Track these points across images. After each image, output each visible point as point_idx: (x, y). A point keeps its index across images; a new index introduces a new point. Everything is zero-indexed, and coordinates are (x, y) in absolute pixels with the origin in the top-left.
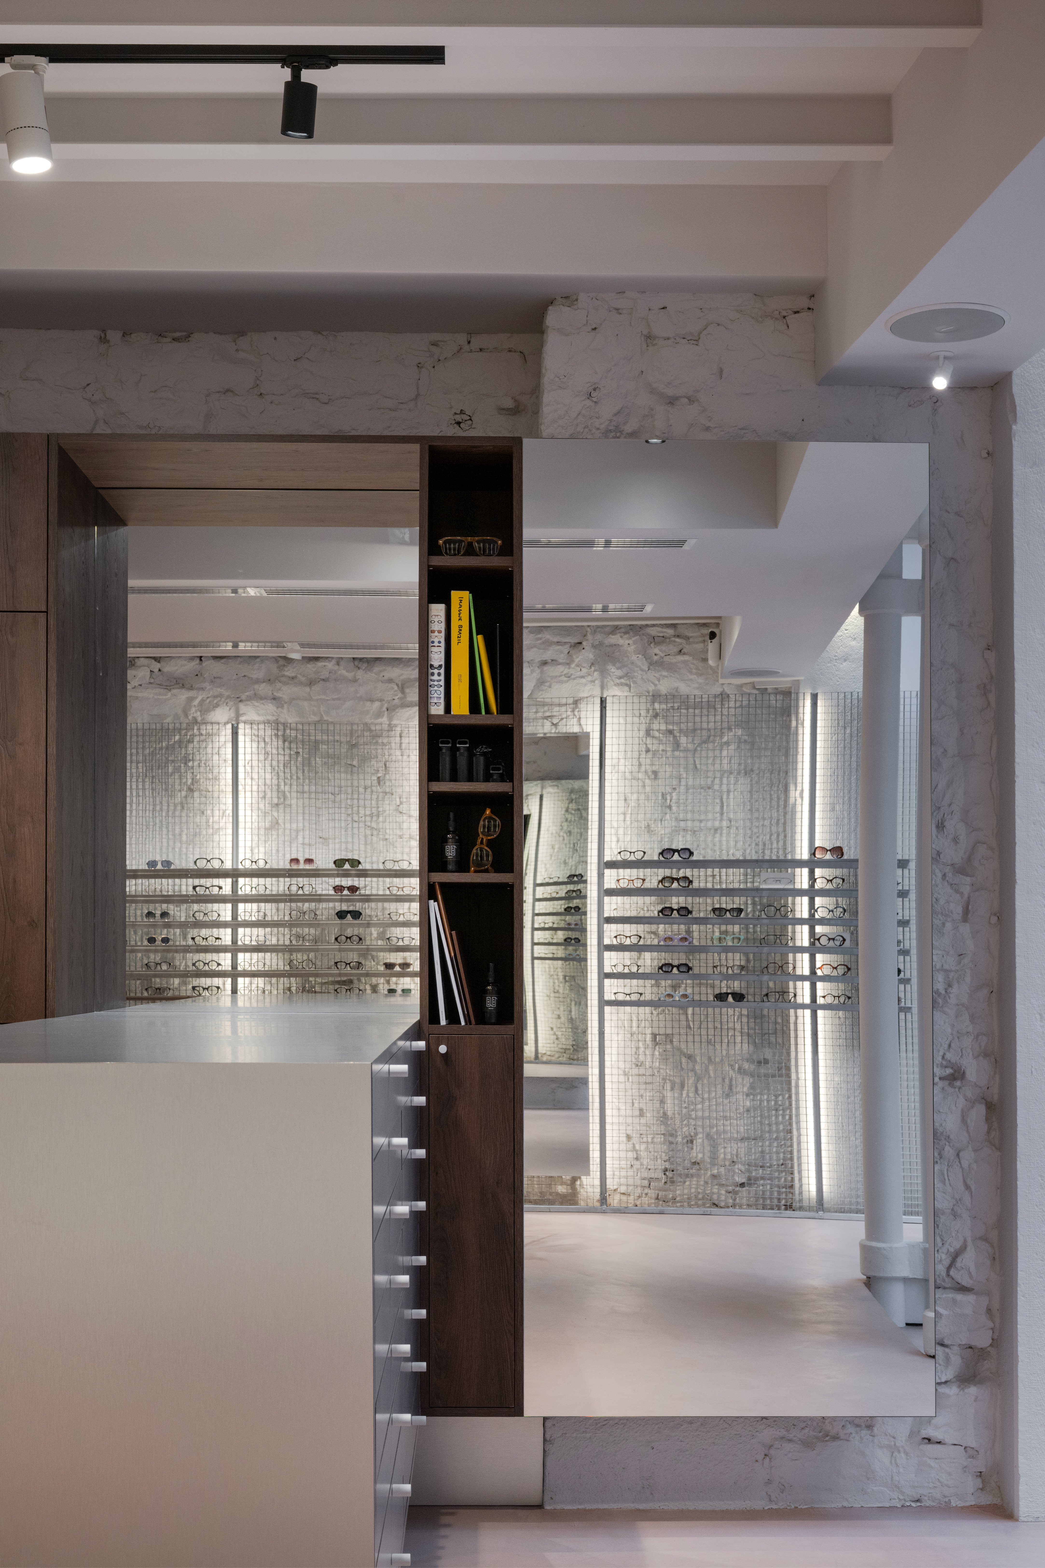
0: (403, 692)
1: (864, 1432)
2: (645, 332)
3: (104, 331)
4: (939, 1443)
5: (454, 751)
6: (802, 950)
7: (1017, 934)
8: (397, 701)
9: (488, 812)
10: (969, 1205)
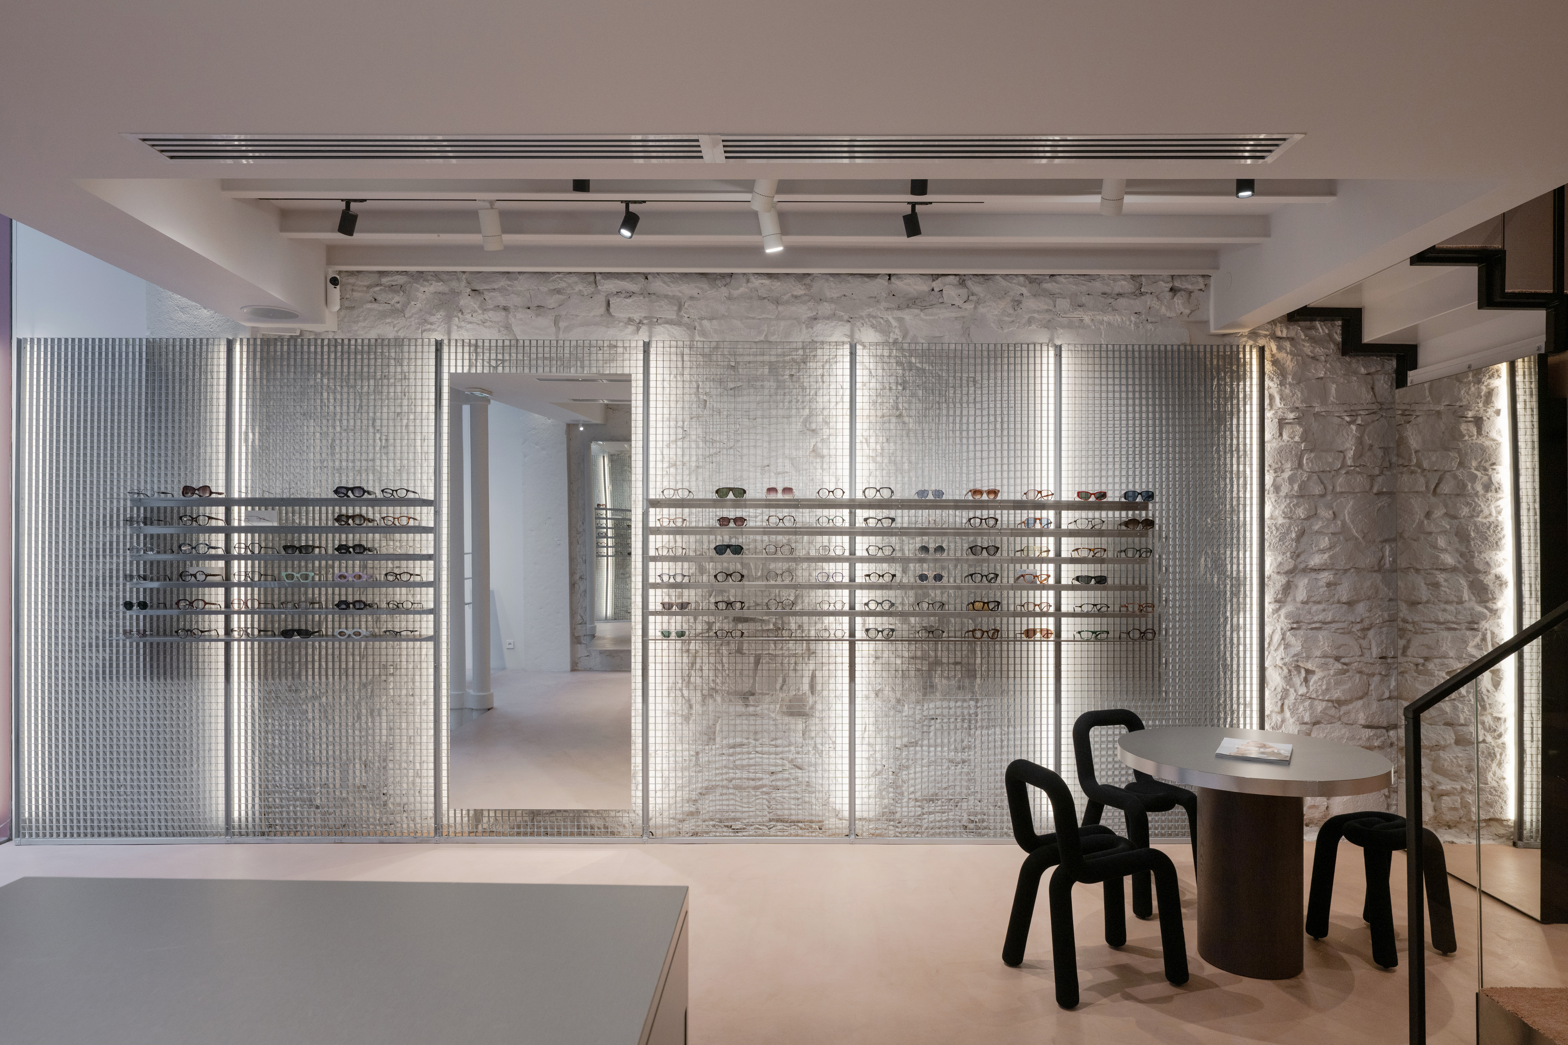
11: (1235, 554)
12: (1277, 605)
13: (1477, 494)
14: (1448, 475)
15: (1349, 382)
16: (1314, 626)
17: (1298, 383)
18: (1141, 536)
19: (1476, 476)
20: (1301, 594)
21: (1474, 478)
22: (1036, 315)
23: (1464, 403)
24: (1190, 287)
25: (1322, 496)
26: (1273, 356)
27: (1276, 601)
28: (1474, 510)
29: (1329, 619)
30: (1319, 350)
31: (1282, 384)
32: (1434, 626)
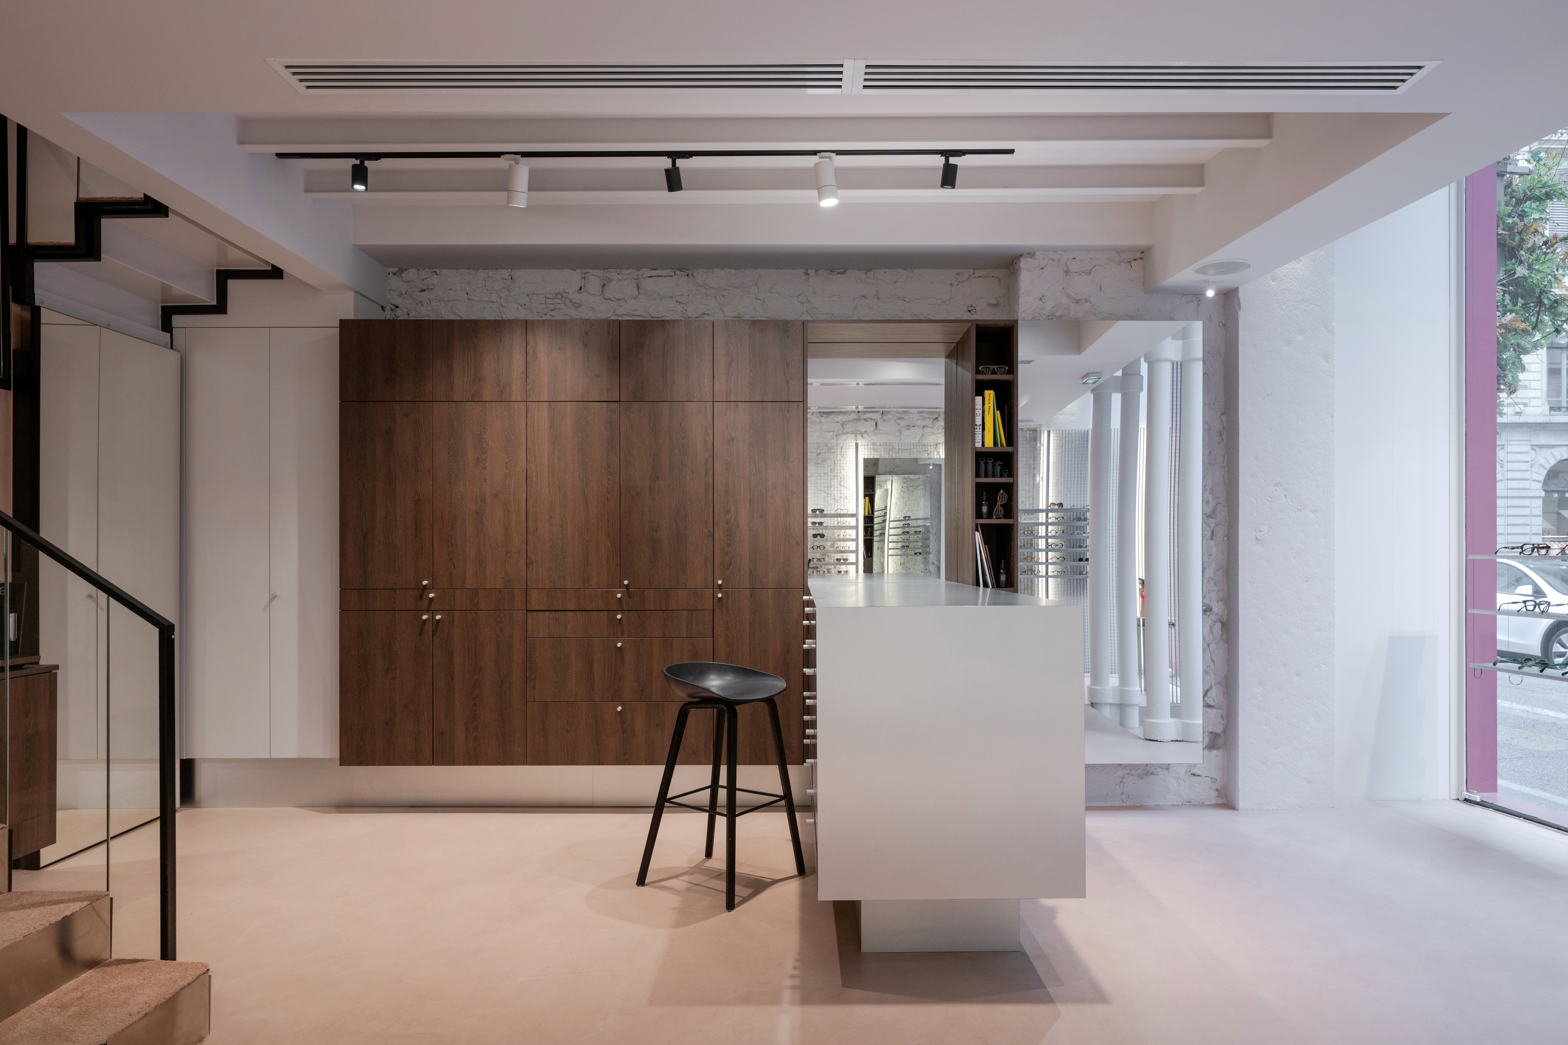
0: (843, 427)
1: (1165, 771)
2: (1065, 270)
3: (807, 269)
4: (1199, 776)
5: (986, 463)
6: (1042, 550)
7: (1240, 545)
8: (840, 432)
9: (1002, 491)
10: (1213, 669)
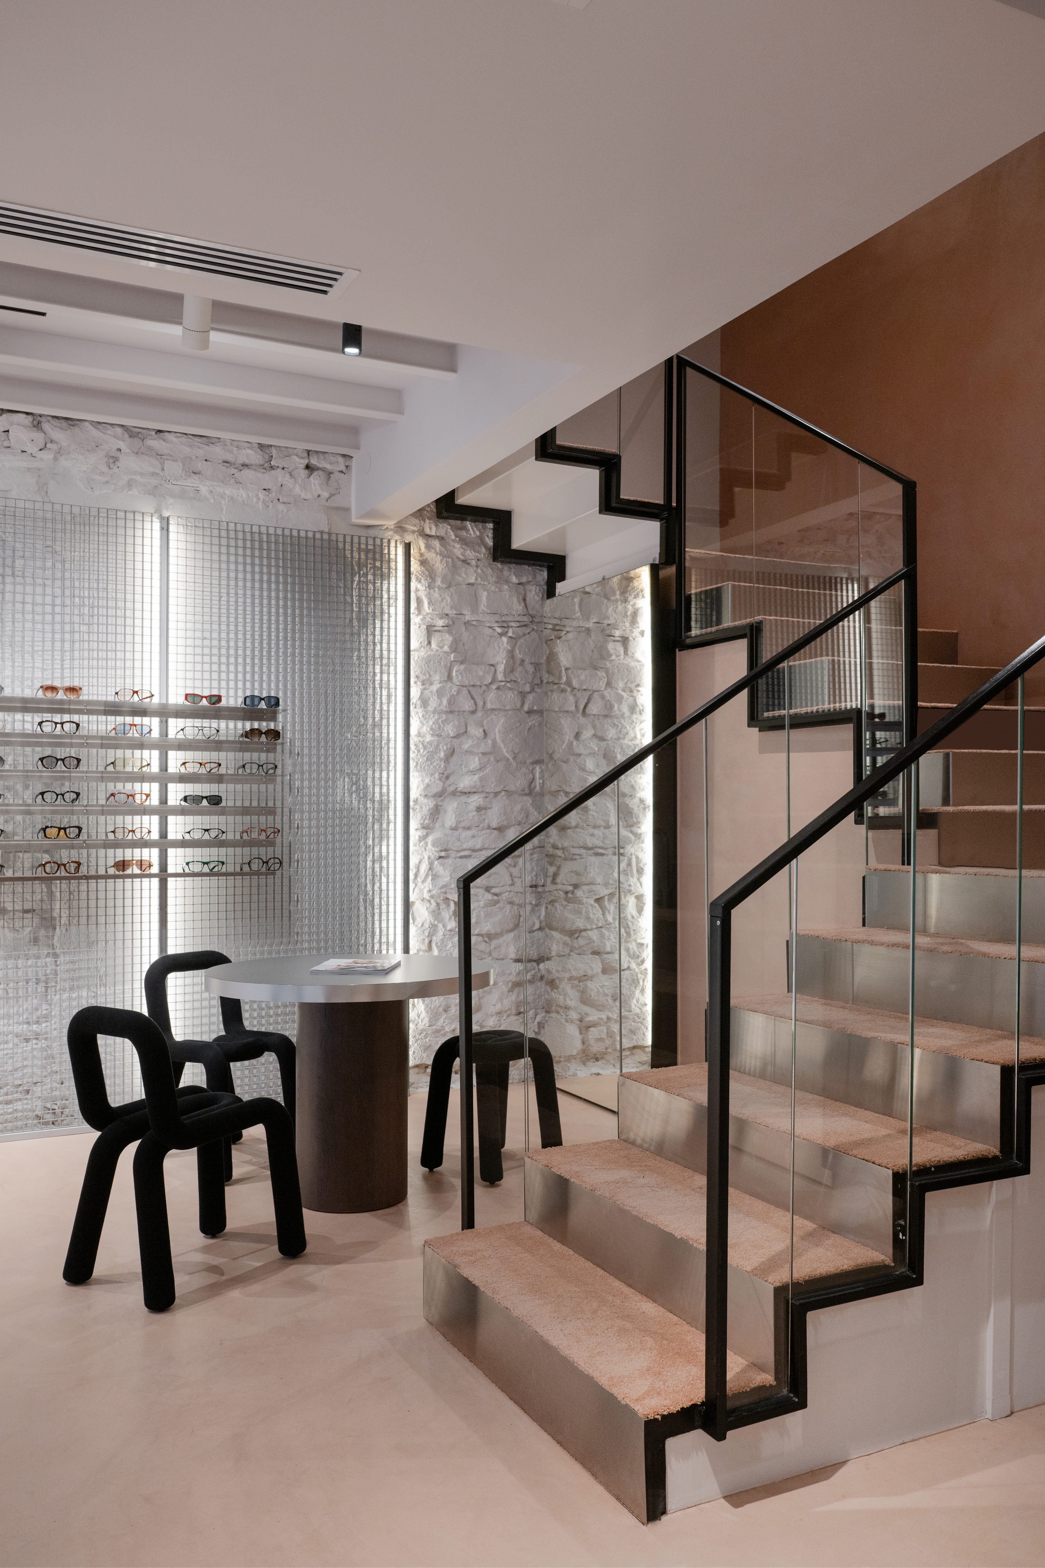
11: (377, 775)
12: (425, 832)
13: (623, 715)
14: (596, 695)
15: (500, 591)
16: (463, 854)
17: (449, 587)
18: (268, 751)
19: (622, 697)
20: (449, 818)
21: (620, 699)
22: (138, 478)
23: (611, 621)
24: (329, 467)
25: (473, 712)
26: (422, 555)
27: (423, 828)
28: (620, 732)
29: (478, 846)
30: (470, 554)
31: (430, 587)
32: (583, 851)
